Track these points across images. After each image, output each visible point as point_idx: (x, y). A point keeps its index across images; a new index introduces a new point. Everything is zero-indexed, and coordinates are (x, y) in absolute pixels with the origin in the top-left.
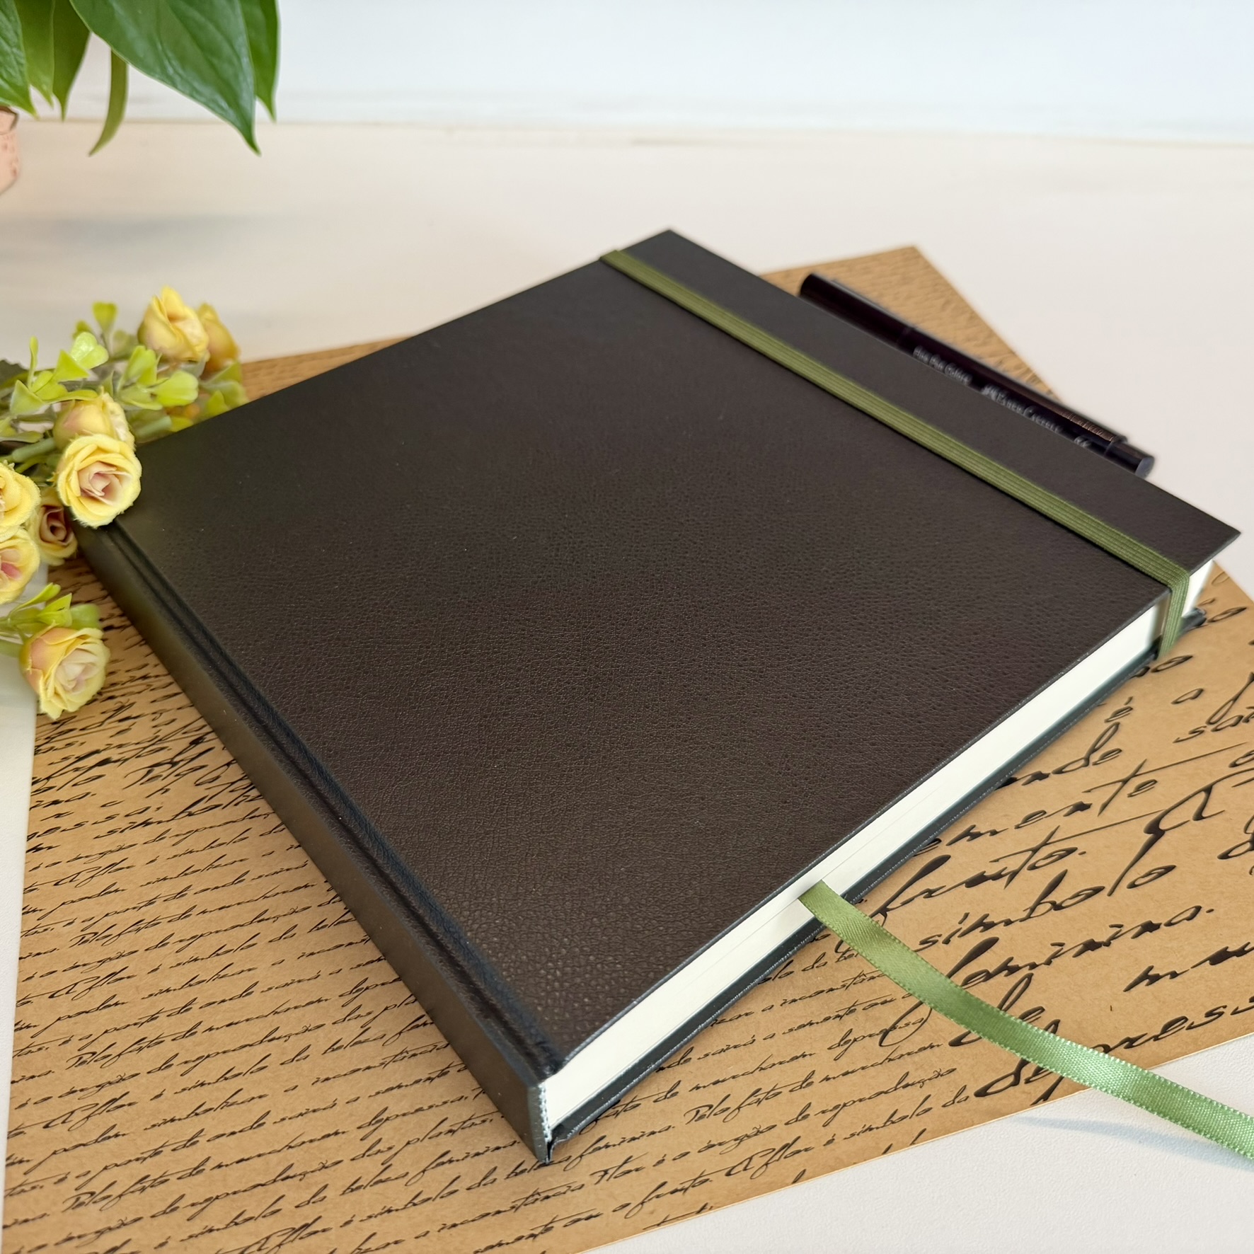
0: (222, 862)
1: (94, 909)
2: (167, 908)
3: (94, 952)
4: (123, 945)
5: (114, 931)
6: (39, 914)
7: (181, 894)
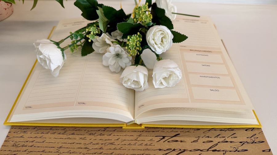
0: (42, 137)
1: (18, 140)
2: (29, 144)
3: (14, 149)
4: (19, 149)
5: (19, 146)
6: (9, 138)
7: (33, 142)
